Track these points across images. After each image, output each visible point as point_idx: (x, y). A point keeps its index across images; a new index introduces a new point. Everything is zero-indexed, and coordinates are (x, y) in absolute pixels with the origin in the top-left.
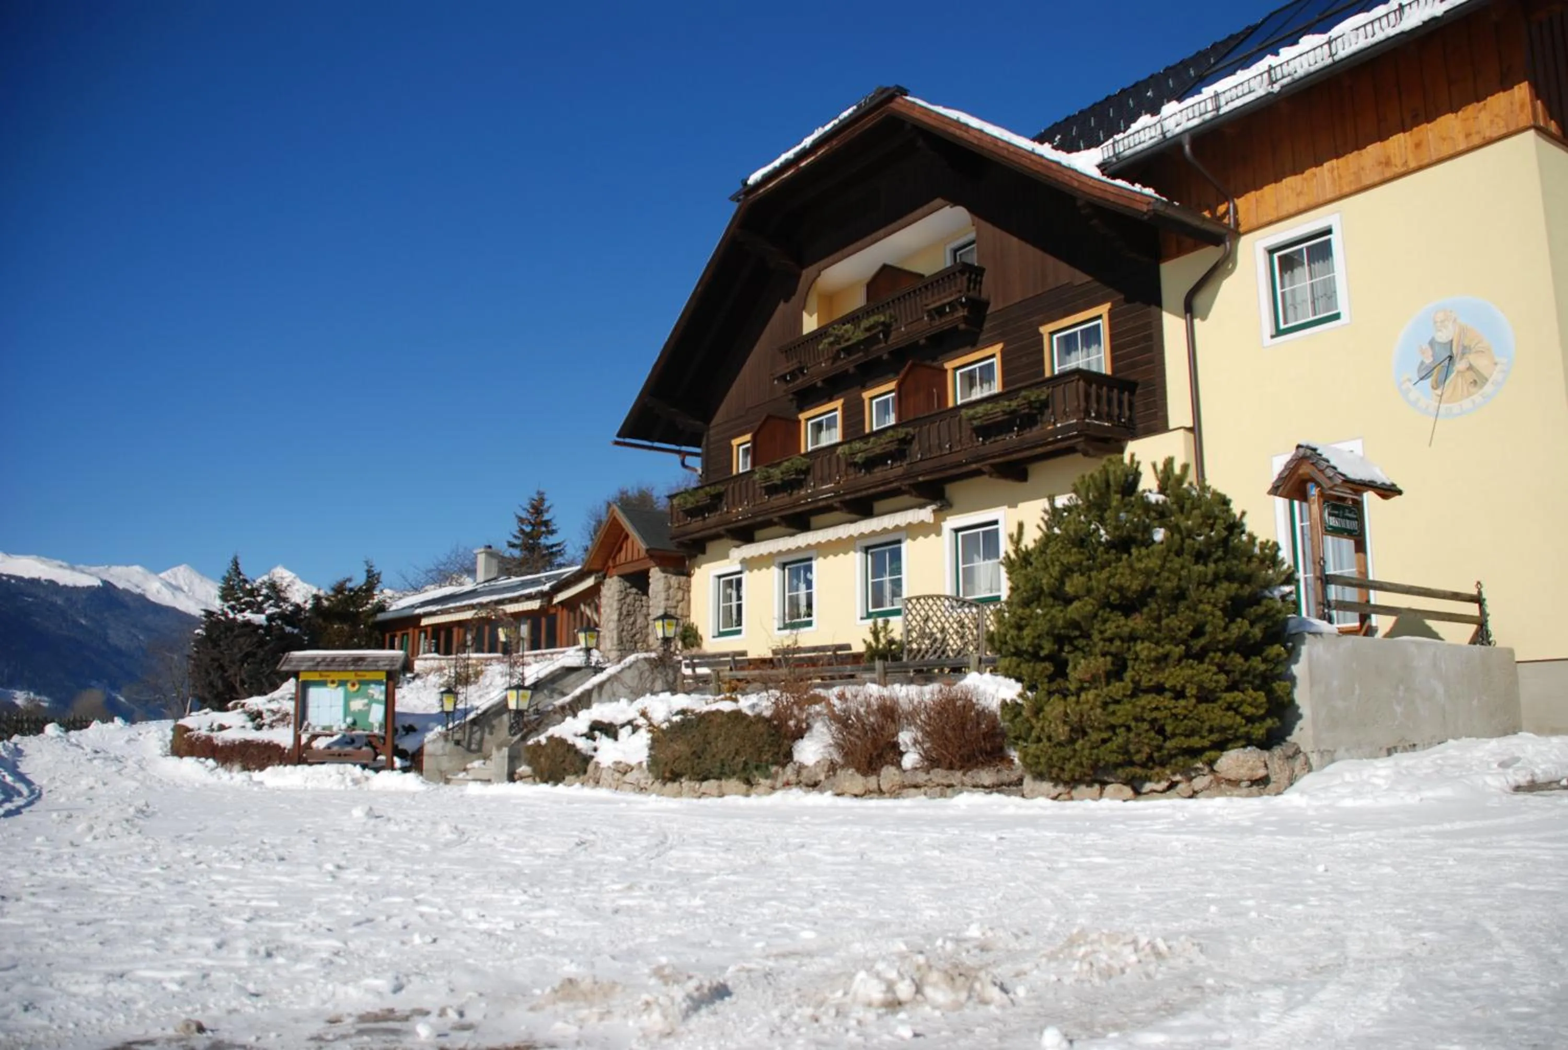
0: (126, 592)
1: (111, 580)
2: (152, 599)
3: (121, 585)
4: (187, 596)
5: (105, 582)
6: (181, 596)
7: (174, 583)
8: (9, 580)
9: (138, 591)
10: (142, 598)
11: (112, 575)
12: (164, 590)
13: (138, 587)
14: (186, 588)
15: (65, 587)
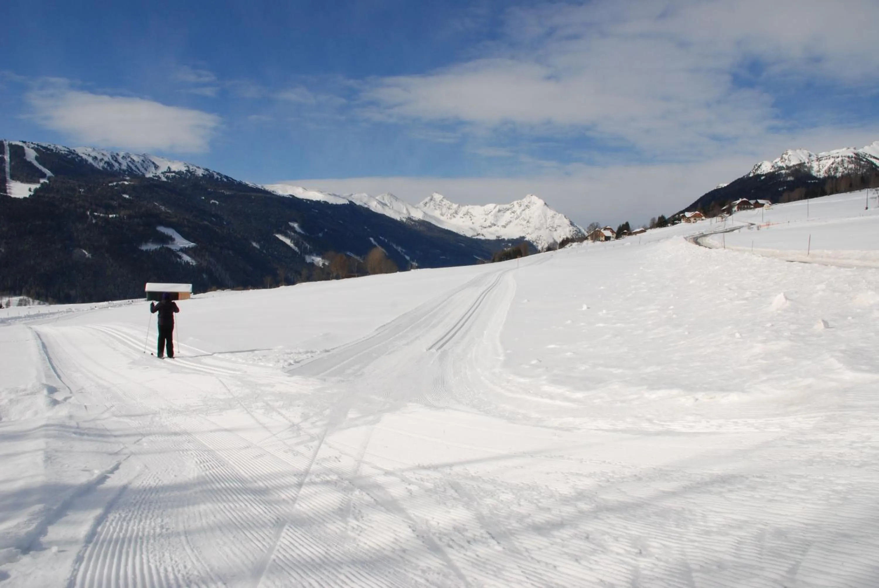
0: (360, 206)
1: (354, 201)
2: (373, 210)
3: (358, 203)
4: (390, 208)
5: (351, 202)
6: (387, 208)
7: (383, 202)
8: (307, 202)
9: (366, 206)
10: (368, 210)
11: (353, 199)
12: (378, 205)
13: (365, 204)
14: (389, 205)
15: (332, 204)
